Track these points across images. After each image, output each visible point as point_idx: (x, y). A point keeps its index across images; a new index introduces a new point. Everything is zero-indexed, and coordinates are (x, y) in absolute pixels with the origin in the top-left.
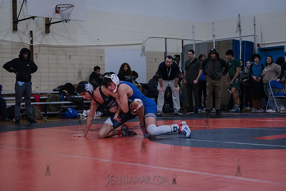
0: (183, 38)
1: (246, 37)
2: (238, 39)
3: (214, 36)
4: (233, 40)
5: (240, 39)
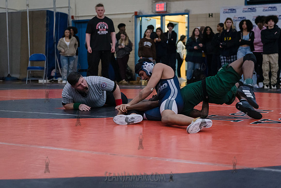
1: (60, 9)
2: (52, 10)
4: (47, 11)
5: (55, 10)
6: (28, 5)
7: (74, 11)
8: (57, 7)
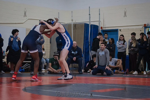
1: (93, 22)
2: (88, 23)
3: (72, 20)
5: (90, 23)
7: (103, 24)
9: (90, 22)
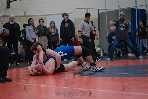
0: (98, 8)
1: (140, 7)
4: (131, 9)
5: (136, 8)
6: (119, 6)
8: (137, 5)
9: (136, 6)
